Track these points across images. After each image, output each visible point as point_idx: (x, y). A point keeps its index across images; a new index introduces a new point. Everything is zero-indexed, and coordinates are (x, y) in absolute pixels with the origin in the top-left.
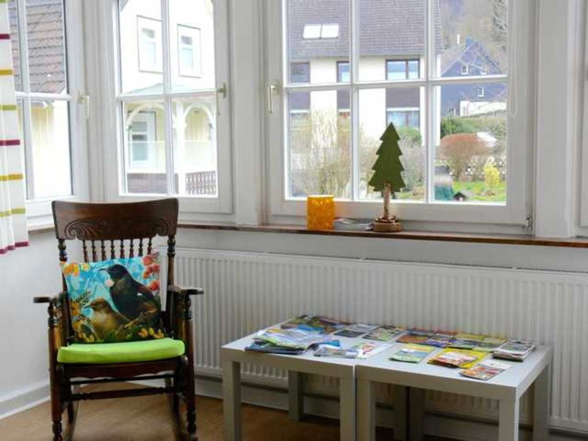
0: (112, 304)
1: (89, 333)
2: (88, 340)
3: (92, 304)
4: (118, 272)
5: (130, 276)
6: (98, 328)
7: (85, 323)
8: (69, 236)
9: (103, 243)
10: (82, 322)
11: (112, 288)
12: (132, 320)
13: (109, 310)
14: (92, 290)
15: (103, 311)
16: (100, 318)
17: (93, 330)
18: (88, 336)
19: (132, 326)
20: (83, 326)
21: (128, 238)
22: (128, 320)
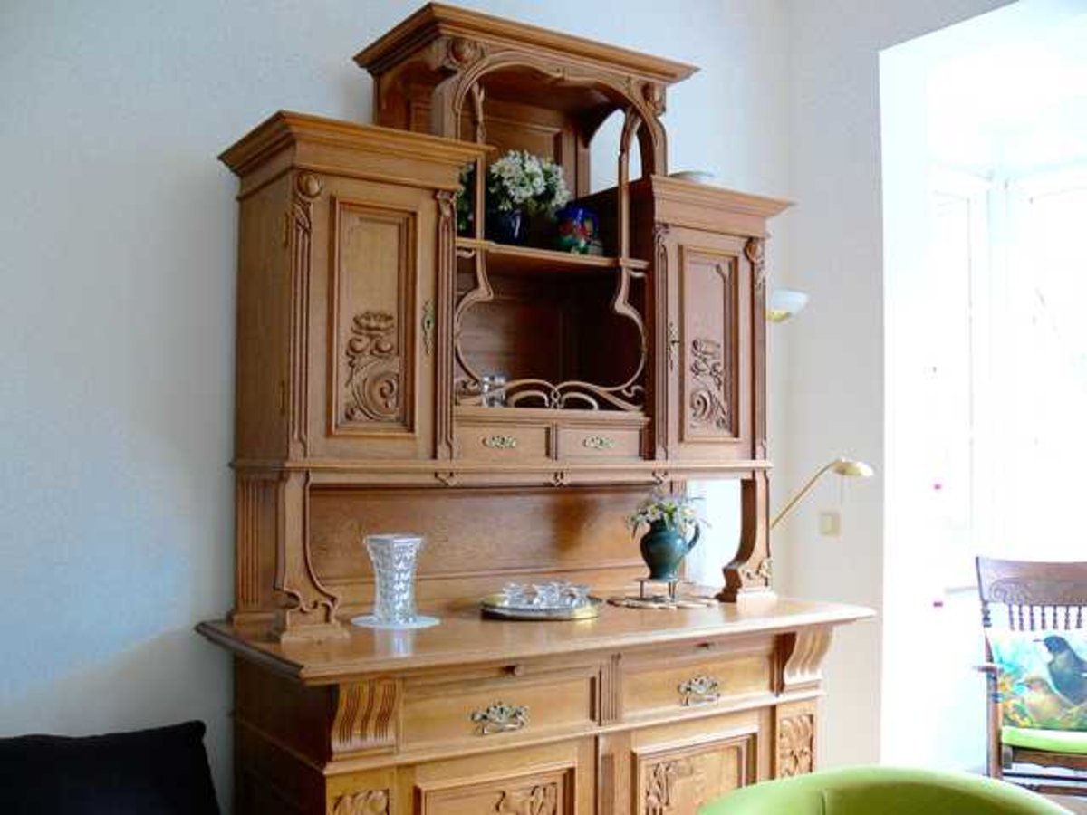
0: (1050, 682)
1: (1024, 715)
2: (1022, 723)
3: (1027, 681)
4: (1056, 645)
5: (1072, 651)
6: (1035, 711)
7: (1018, 702)
8: (995, 599)
9: (1043, 610)
10: (1013, 701)
11: (1050, 664)
12: (1077, 704)
13: (1049, 691)
14: (1025, 664)
15: (1040, 690)
16: (1036, 698)
17: (1027, 711)
18: (1022, 719)
19: (1078, 712)
20: (1015, 706)
21: (1075, 605)
22: (1072, 704)
